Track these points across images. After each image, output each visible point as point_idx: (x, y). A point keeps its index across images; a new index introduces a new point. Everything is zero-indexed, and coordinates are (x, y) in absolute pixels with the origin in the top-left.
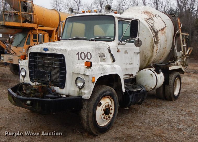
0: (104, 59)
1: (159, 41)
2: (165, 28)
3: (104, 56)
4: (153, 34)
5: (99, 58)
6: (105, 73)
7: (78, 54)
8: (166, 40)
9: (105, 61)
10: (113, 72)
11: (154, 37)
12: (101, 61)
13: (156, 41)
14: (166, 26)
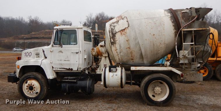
0: (39, 56)
1: (117, 42)
2: (127, 28)
3: (39, 54)
4: (110, 36)
5: (36, 56)
6: (28, 64)
7: (25, 53)
8: (127, 40)
9: (39, 58)
10: (35, 64)
11: (110, 38)
12: (37, 58)
13: (112, 42)
14: (129, 27)
